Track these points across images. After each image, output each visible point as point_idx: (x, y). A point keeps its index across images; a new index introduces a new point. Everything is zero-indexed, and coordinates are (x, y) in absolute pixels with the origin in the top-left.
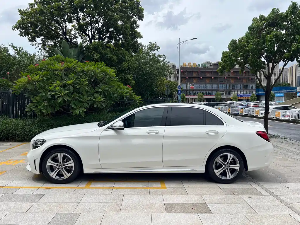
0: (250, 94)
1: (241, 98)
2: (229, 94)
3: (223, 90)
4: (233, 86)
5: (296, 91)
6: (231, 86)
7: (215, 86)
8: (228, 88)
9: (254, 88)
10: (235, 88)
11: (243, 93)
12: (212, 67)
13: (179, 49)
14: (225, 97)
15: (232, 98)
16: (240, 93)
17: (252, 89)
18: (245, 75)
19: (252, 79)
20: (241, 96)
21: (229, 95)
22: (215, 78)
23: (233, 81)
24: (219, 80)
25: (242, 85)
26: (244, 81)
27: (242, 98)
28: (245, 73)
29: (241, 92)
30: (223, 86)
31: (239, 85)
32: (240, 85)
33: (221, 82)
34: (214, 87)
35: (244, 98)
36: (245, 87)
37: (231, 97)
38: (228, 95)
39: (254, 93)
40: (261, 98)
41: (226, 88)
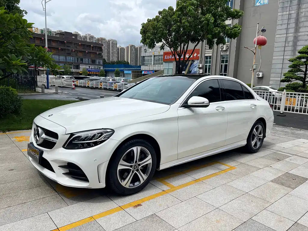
0: (98, 69)
1: (89, 73)
2: (78, 67)
3: (71, 64)
4: (82, 60)
5: (140, 69)
6: (79, 60)
7: (62, 58)
8: (76, 62)
9: (101, 64)
10: (84, 62)
11: (92, 68)
12: (58, 36)
13: (44, 8)
14: (74, 71)
15: (81, 73)
16: (88, 68)
17: (99, 64)
18: (93, 50)
19: (99, 54)
20: (89, 71)
21: (78, 69)
22: (62, 50)
23: (80, 55)
24: (67, 52)
25: (90, 60)
26: (92, 56)
27: (91, 73)
28: (93, 48)
29: (89, 66)
30: (71, 58)
31: (87, 60)
32: (89, 59)
33: (69, 54)
34: (62, 60)
35: (93, 73)
36: (93, 62)
37: (79, 72)
38: (76, 69)
39: (102, 68)
40: (108, 74)
41: (74, 62)
